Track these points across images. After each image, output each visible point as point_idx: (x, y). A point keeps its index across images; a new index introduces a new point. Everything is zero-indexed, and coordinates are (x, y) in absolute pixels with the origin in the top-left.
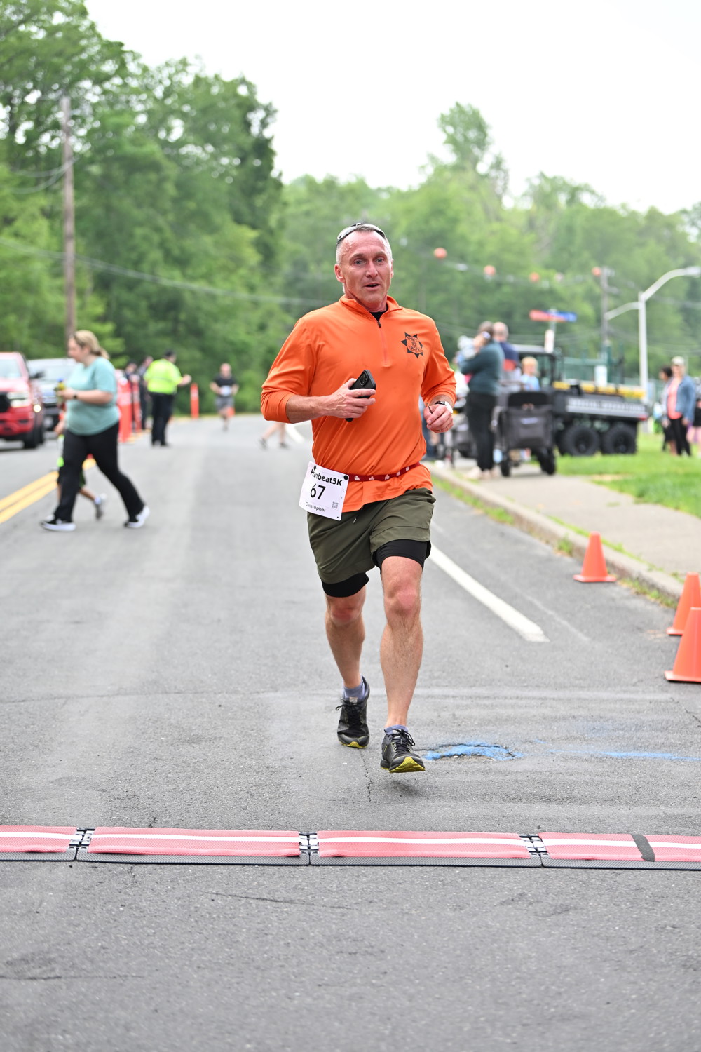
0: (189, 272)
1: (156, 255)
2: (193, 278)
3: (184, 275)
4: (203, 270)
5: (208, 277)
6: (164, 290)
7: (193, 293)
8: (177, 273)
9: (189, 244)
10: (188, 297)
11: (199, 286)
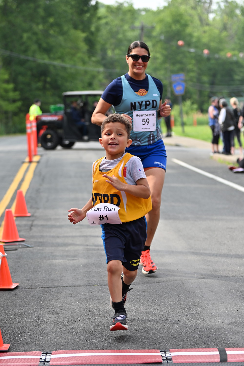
0: (52, 56)
1: (34, 47)
2: (54, 59)
3: (50, 58)
4: (59, 54)
5: (61, 58)
6: (39, 65)
7: (54, 66)
8: (45, 56)
9: (51, 40)
10: (52, 69)
11: (57, 63)
